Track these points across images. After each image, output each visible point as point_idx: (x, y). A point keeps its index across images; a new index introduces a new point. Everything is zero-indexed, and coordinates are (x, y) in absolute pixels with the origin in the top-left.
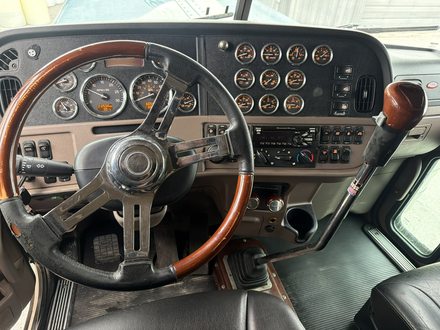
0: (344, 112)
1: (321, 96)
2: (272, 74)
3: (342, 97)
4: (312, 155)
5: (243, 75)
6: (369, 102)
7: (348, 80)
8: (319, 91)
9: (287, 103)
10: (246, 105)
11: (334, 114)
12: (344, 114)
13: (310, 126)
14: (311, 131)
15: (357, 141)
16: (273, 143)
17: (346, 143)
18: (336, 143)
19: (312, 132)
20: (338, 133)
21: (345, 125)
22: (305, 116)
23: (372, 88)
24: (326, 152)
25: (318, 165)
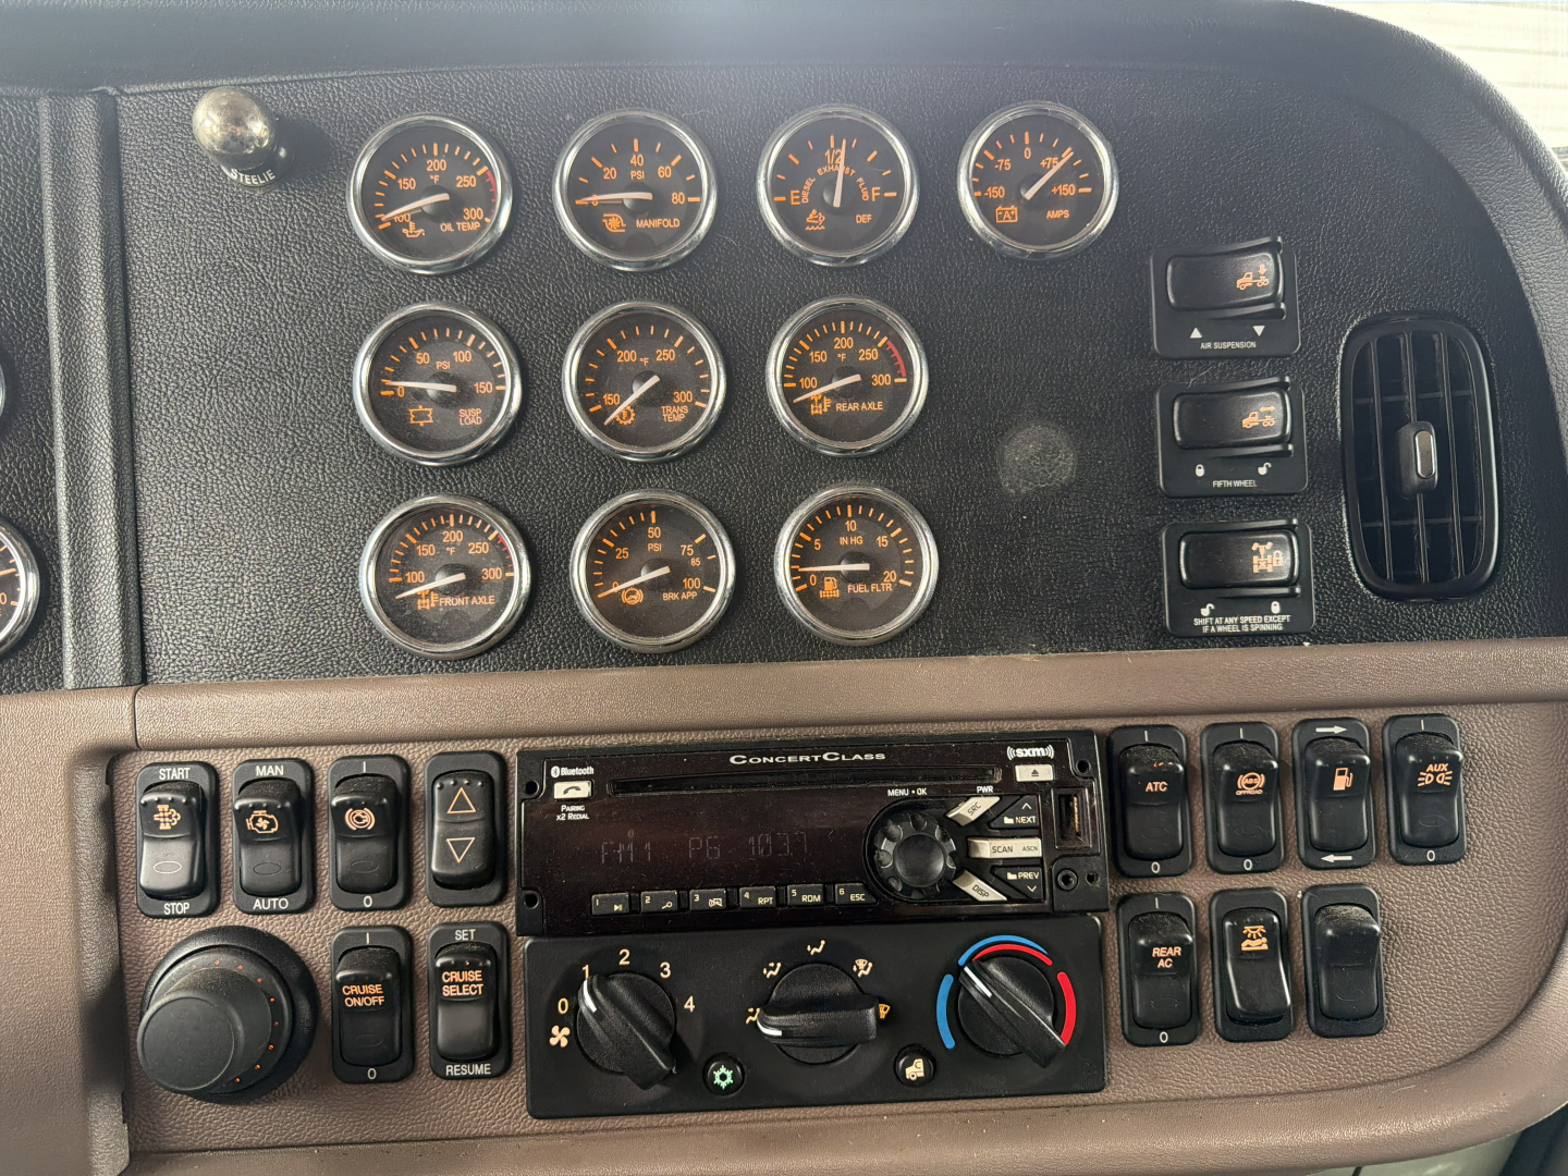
0: (1276, 607)
1: (1066, 489)
2: (669, 343)
3: (1238, 483)
4: (1062, 977)
5: (433, 360)
6: (1463, 513)
7: (1263, 352)
8: (1045, 450)
9: (803, 555)
10: (472, 585)
11: (1197, 622)
12: (1275, 618)
13: (1007, 726)
14: (1023, 774)
15: (1421, 835)
16: (705, 898)
17: (1331, 858)
18: (1248, 864)
19: (1029, 778)
20: (1251, 784)
21: (1301, 709)
22: (962, 653)
23: (1463, 407)
24: (1178, 951)
25: (1130, 1070)
